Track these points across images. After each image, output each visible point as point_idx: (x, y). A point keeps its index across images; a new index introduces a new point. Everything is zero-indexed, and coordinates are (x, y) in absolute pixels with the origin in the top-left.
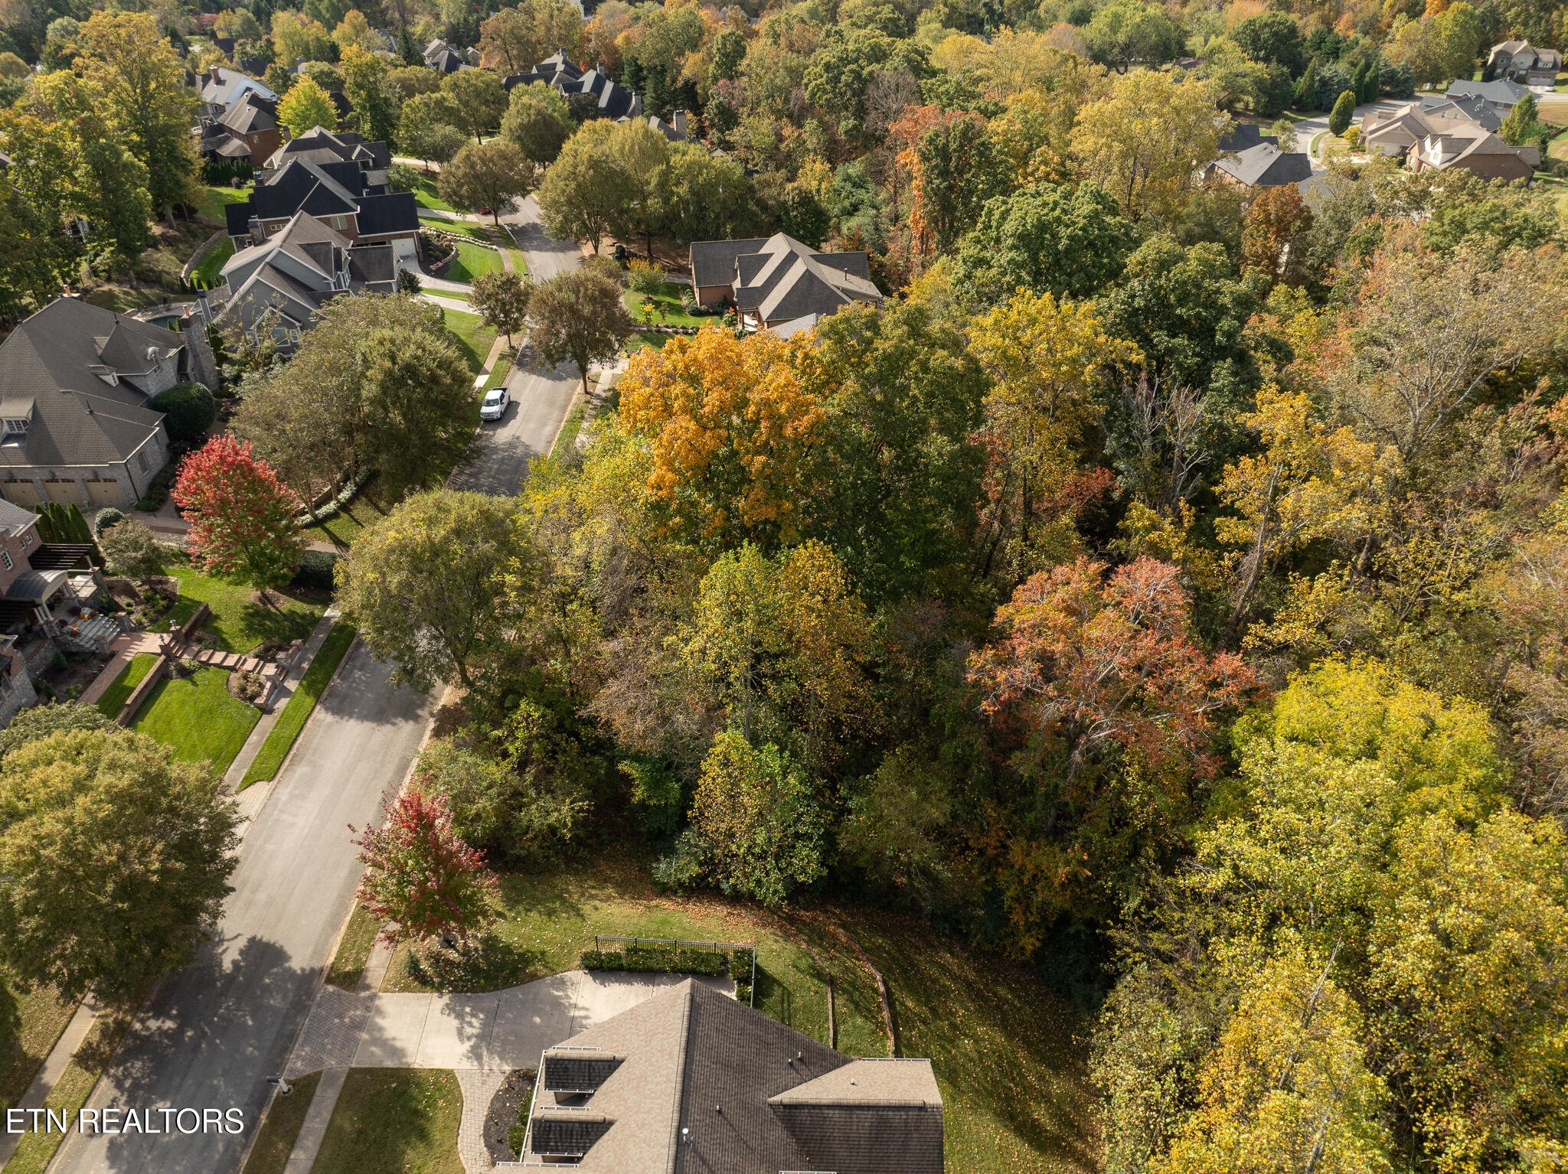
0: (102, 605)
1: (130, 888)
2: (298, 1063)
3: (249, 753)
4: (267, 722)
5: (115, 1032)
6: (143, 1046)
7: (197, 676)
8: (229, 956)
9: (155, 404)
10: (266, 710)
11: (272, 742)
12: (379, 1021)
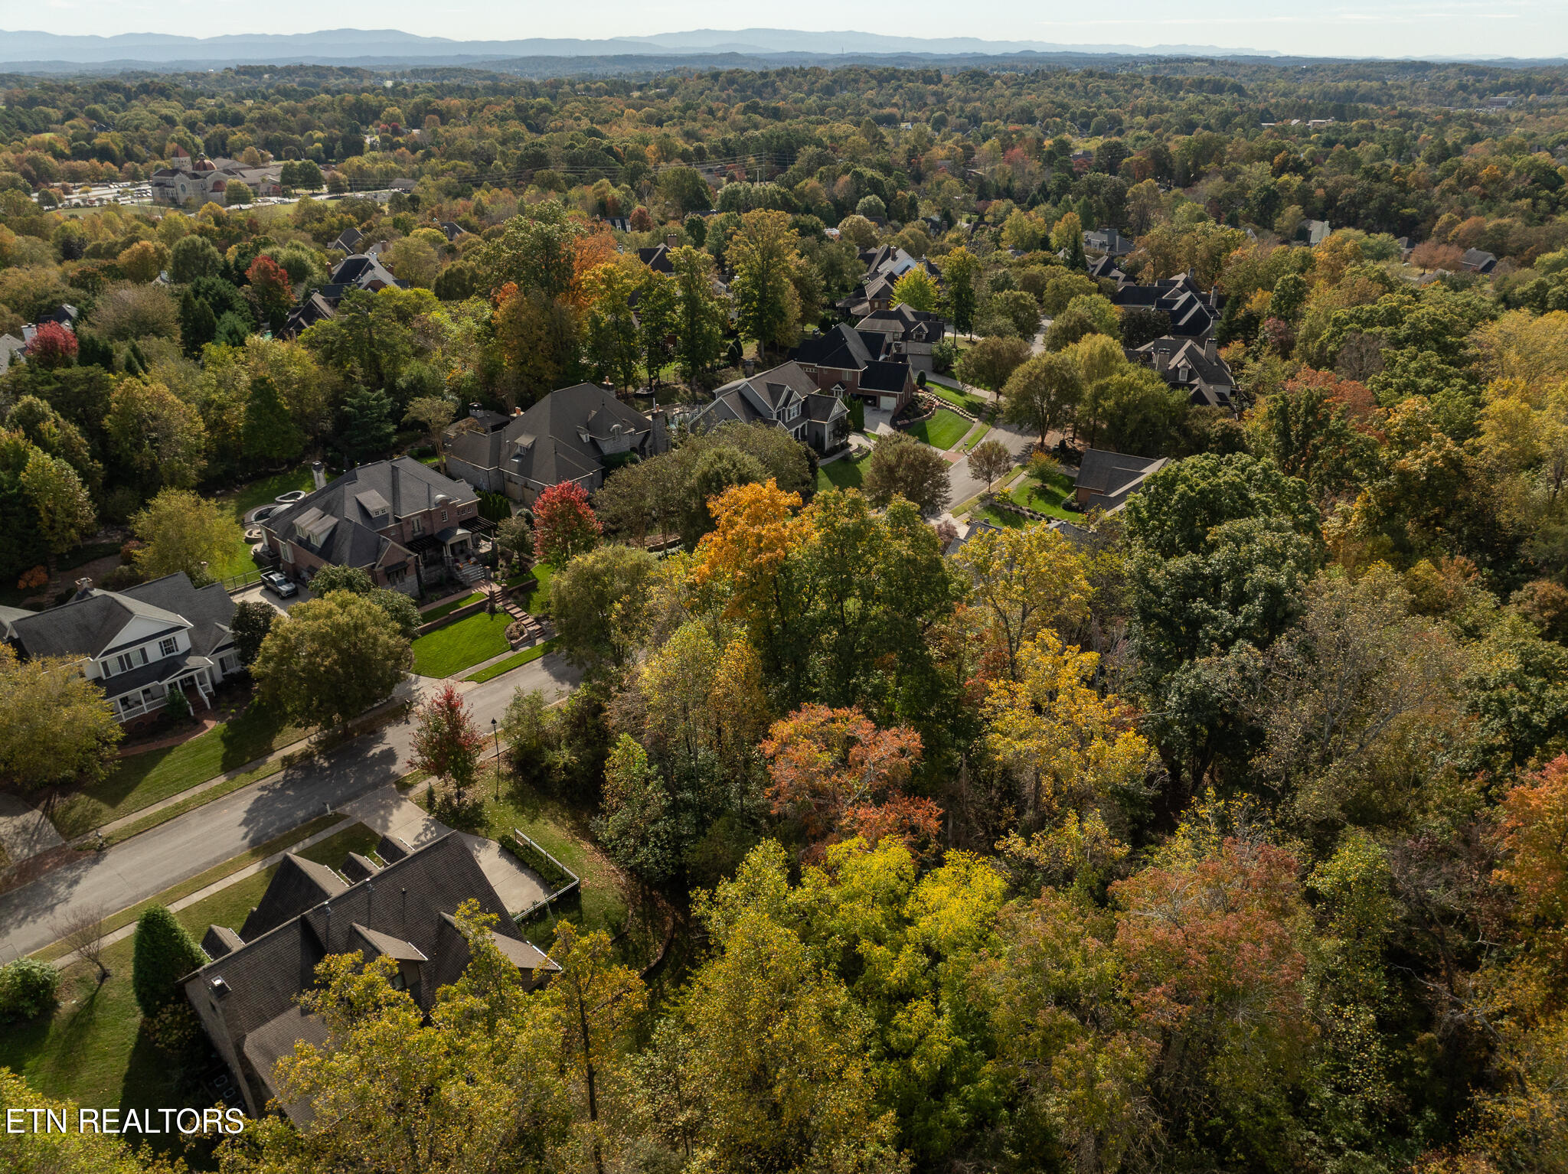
0: (486, 560)
2: (347, 809)
3: (485, 665)
4: (510, 654)
5: (306, 756)
6: (308, 768)
7: (496, 617)
8: (376, 750)
9: (604, 460)
10: (514, 648)
11: (499, 665)
12: (395, 811)
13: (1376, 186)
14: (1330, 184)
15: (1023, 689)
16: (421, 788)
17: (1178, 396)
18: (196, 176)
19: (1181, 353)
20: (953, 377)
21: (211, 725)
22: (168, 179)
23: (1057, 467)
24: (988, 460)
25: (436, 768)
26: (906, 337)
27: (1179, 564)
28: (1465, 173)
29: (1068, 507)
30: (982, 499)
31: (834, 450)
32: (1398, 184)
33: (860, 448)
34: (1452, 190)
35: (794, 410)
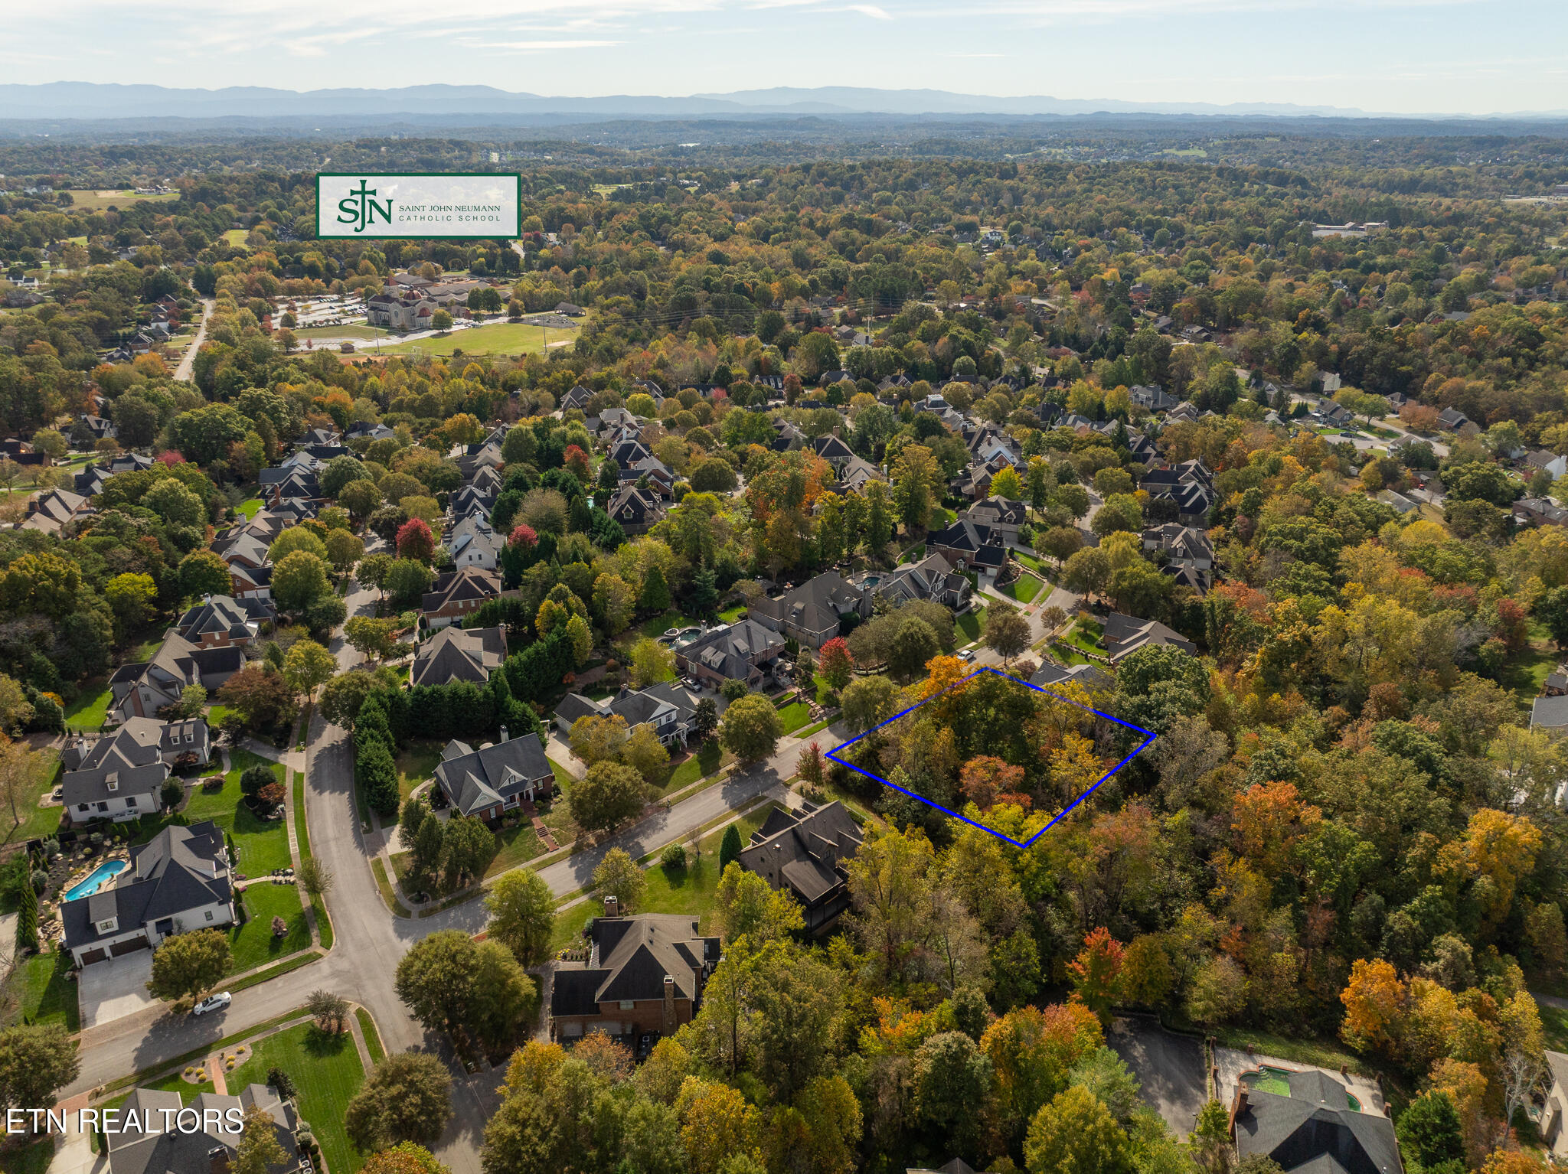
0: (791, 674)
1: (753, 731)
2: (766, 793)
3: (802, 730)
4: (812, 725)
5: (736, 770)
6: (740, 776)
7: (802, 704)
8: (767, 769)
9: (840, 617)
10: (814, 721)
11: (809, 730)
12: (786, 795)
13: (1381, 345)
14: (1343, 340)
15: (1065, 753)
16: (796, 785)
17: (1169, 579)
18: (406, 304)
19: (1180, 537)
20: (1030, 546)
21: (691, 755)
22: (382, 305)
23: (1093, 618)
24: (1053, 618)
25: (806, 777)
26: (1001, 520)
27: (1136, 700)
28: (1458, 333)
29: (1099, 647)
30: (1049, 639)
31: (963, 607)
32: (1399, 343)
33: (977, 605)
34: (1445, 350)
35: (940, 585)
